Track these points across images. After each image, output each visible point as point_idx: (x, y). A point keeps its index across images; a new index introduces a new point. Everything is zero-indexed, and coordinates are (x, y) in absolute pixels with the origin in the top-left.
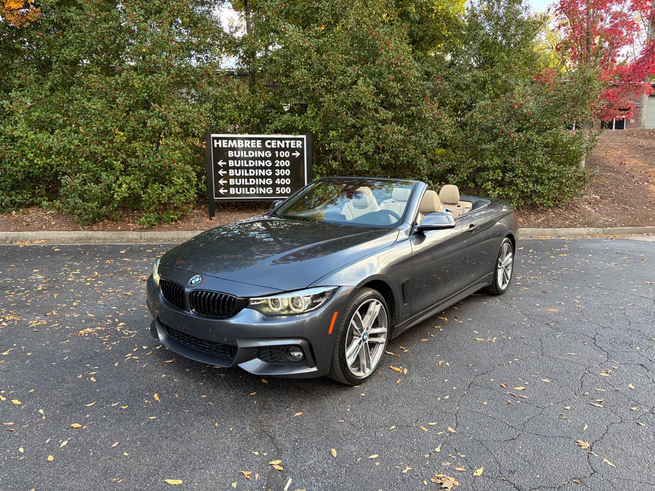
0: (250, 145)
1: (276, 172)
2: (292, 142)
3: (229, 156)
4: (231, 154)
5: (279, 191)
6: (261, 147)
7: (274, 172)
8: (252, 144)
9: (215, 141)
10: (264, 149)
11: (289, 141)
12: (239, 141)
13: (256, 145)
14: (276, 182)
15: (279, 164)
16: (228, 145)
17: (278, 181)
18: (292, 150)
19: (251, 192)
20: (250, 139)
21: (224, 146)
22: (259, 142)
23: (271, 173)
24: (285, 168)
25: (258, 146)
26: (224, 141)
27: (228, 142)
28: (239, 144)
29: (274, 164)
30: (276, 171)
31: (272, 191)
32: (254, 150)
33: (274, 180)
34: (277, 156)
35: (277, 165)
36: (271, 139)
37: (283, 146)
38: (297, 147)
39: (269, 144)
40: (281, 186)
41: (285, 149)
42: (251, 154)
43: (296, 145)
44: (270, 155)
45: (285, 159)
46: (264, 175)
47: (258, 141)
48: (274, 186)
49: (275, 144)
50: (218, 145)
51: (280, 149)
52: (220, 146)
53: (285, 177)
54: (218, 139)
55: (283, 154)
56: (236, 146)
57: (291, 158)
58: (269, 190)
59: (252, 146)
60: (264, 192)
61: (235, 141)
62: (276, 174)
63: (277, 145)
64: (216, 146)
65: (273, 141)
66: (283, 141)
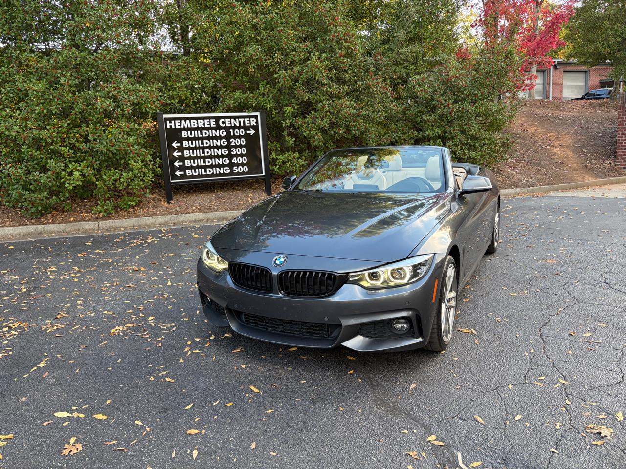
0: (204, 124)
1: (232, 151)
2: (246, 119)
3: (183, 136)
4: (184, 134)
5: (237, 170)
6: (215, 126)
7: (230, 151)
8: (206, 123)
9: (168, 122)
10: (218, 128)
11: (243, 119)
12: (192, 121)
13: (210, 124)
14: (233, 161)
15: (235, 143)
16: (181, 125)
18: (246, 128)
19: (208, 173)
20: (203, 118)
21: (177, 127)
22: (213, 122)
23: (227, 152)
24: (241, 146)
25: (212, 125)
26: (176, 121)
27: (181, 123)
28: (192, 124)
29: (229, 143)
30: (232, 149)
31: (229, 171)
32: (208, 129)
33: (230, 160)
34: (232, 134)
35: (233, 144)
36: (225, 117)
37: (237, 124)
38: (252, 124)
39: (223, 123)
40: (238, 165)
41: (239, 128)
42: (206, 134)
43: (250, 123)
44: (225, 134)
45: (240, 137)
46: (220, 154)
47: (212, 120)
48: (231, 165)
49: (229, 122)
50: (171, 126)
51: (235, 127)
52: (173, 127)
53: (242, 155)
54: (170, 120)
55: (238, 132)
56: (189, 126)
57: (246, 136)
58: (226, 169)
59: (206, 126)
60: (222, 172)
61: (188, 121)
62: (232, 153)
63: (231, 124)
64: (168, 127)
65: (227, 120)
66: (237, 120)
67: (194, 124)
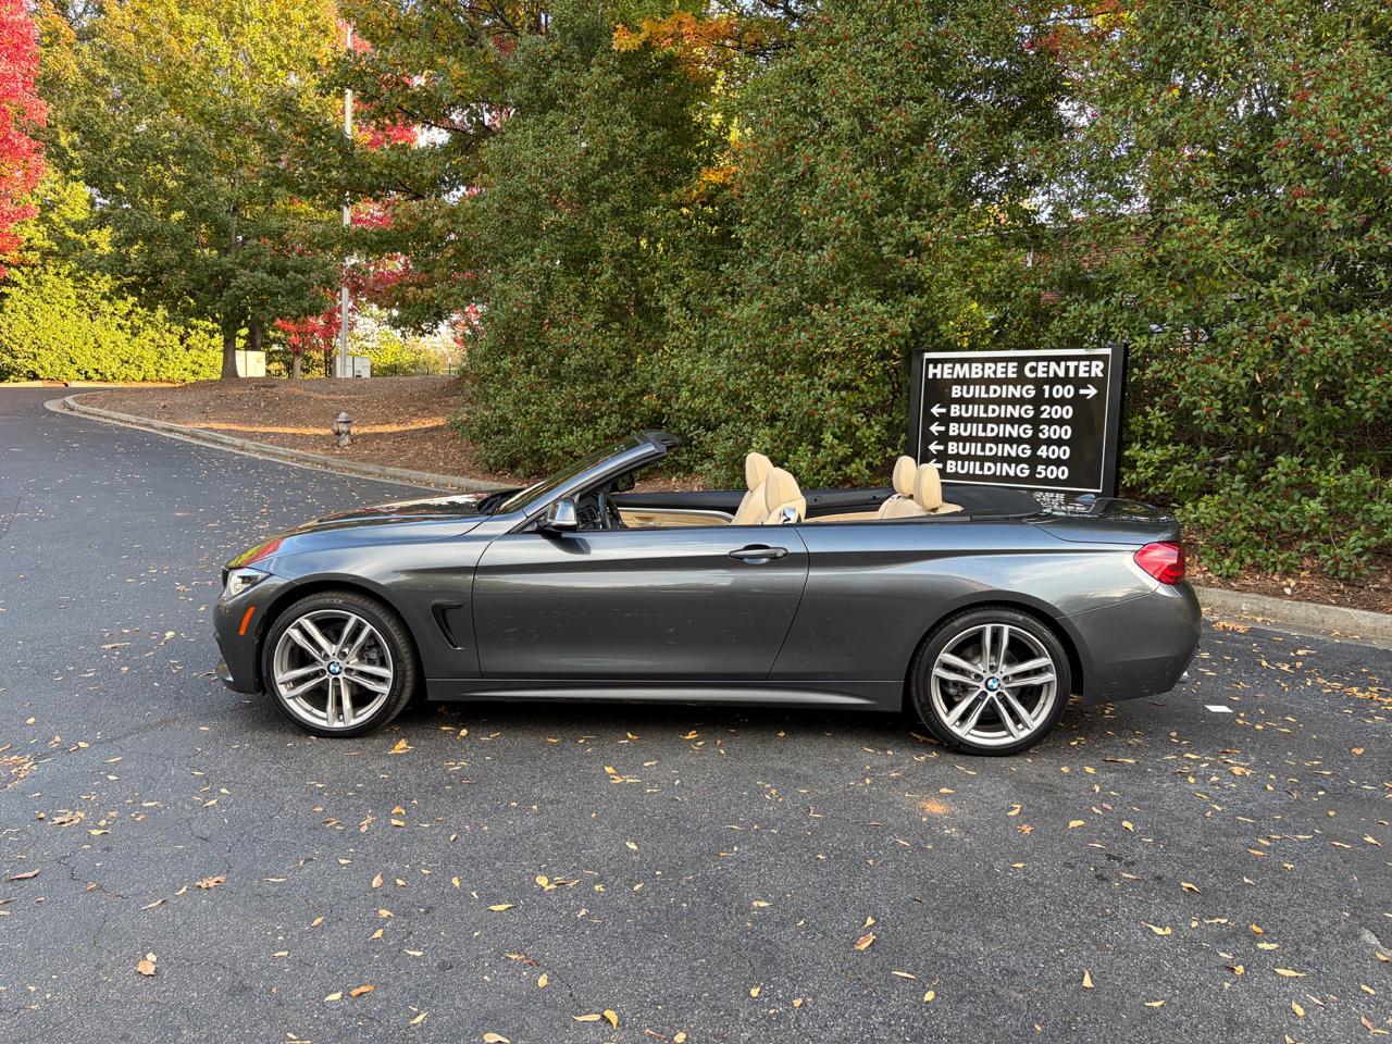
0: (995, 372)
1: (1041, 431)
2: (1082, 363)
3: (954, 395)
4: (956, 391)
5: (1043, 472)
6: (1015, 376)
7: (1037, 431)
8: (1000, 370)
9: (931, 366)
10: (1021, 380)
11: (1076, 363)
12: (974, 365)
13: (1006, 373)
14: (1039, 453)
15: (1050, 413)
16: (952, 373)
17: (1043, 452)
18: (1080, 383)
19: (986, 472)
20: (995, 360)
21: (946, 376)
22: (1012, 367)
23: (1030, 433)
24: (1061, 422)
25: (1010, 375)
26: (946, 366)
27: (953, 368)
28: (974, 370)
29: (1038, 412)
30: (1041, 427)
31: (1027, 472)
32: (1000, 382)
33: (1035, 449)
34: (1047, 395)
35: (1045, 416)
36: (1038, 359)
37: (1061, 374)
38: (1093, 375)
39: (1033, 370)
40: (1048, 462)
41: (1065, 381)
42: (996, 391)
43: (1089, 372)
44: (1033, 393)
45: (1062, 402)
46: (1015, 435)
47: (1011, 365)
48: (1034, 461)
49: (1045, 369)
50: (935, 375)
51: (1054, 381)
52: (939, 376)
53: (1060, 442)
54: (935, 362)
55: (1060, 391)
56: (967, 376)
57: (1077, 401)
58: (1023, 469)
59: (999, 375)
60: (1012, 474)
61: (966, 366)
62: (1041, 435)
63: (1048, 372)
64: (930, 376)
65: (1041, 364)
66: (1063, 364)
67: (976, 371)
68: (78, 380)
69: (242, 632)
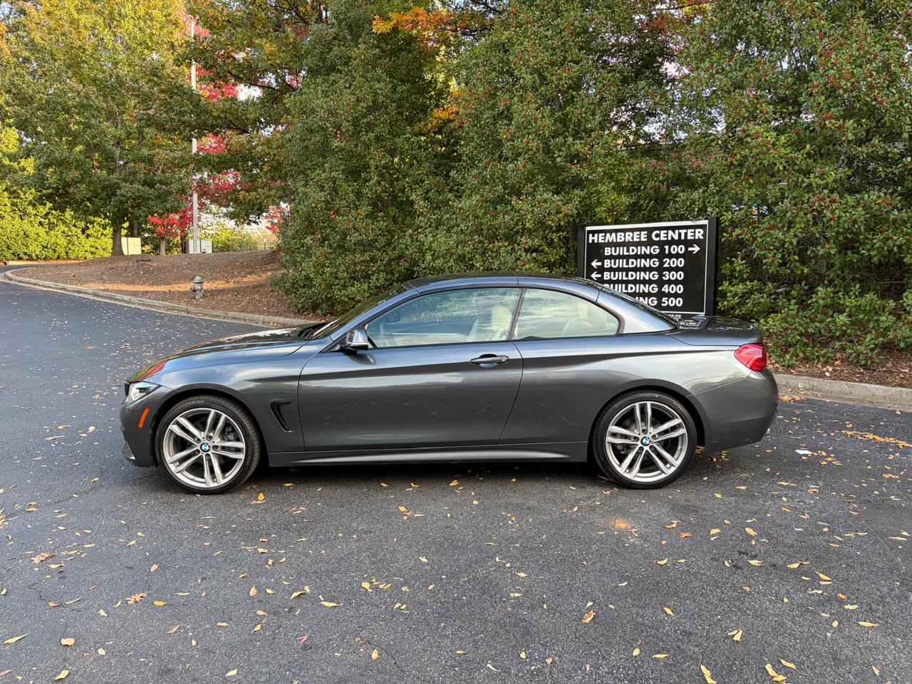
0: (633, 238)
1: (664, 275)
2: (689, 231)
3: (606, 254)
5: (666, 302)
6: (646, 240)
7: (661, 275)
8: (635, 236)
9: (591, 235)
10: (650, 243)
11: (685, 231)
12: (619, 234)
13: (640, 238)
14: (663, 290)
15: (669, 264)
16: (605, 239)
17: (665, 289)
18: (688, 243)
20: (632, 230)
21: (600, 241)
23: (657, 277)
24: (677, 269)
25: (643, 239)
26: (600, 235)
27: (605, 236)
28: (619, 237)
29: (662, 263)
30: (664, 273)
31: (656, 303)
32: (636, 244)
33: (660, 287)
34: (667, 252)
35: (666, 265)
36: (660, 228)
37: (676, 237)
38: (697, 238)
39: (657, 236)
40: (669, 295)
41: (678, 243)
42: (633, 251)
43: (694, 236)
44: (658, 251)
45: (677, 256)
46: (647, 279)
47: (643, 233)
48: (660, 295)
49: (665, 235)
50: (593, 240)
51: (672, 242)
52: (596, 241)
53: (676, 282)
54: (593, 232)
55: (675, 249)
56: (615, 241)
57: (687, 255)
58: (653, 300)
59: (635, 240)
60: (646, 304)
61: (614, 234)
62: (664, 278)
63: (667, 237)
64: (590, 242)
65: (662, 232)
66: (677, 231)
67: (620, 237)
68: (13, 260)
69: (141, 426)
